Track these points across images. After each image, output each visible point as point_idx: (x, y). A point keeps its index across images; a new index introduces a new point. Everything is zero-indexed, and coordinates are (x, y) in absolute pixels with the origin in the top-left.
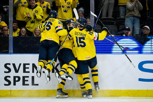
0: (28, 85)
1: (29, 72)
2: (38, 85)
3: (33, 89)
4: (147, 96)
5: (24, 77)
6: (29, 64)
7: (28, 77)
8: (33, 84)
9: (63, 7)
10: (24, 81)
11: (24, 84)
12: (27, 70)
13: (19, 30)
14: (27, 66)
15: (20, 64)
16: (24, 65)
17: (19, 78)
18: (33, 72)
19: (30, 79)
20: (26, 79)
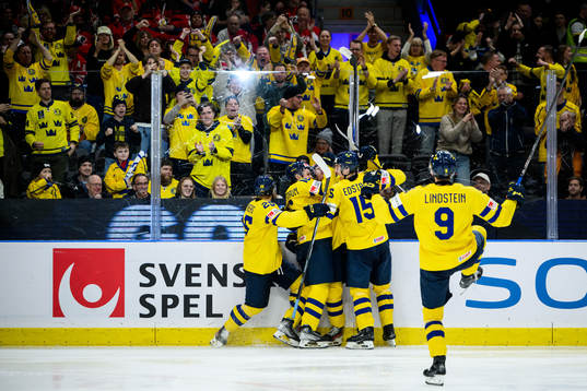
0: (197, 316)
1: (199, 285)
2: (221, 316)
3: (210, 327)
4: (486, 344)
5: (187, 298)
6: (199, 266)
7: (198, 296)
8: (210, 314)
9: (287, 126)
10: (187, 306)
11: (187, 314)
12: (194, 280)
13: (175, 183)
14: (194, 270)
15: (178, 266)
16: (189, 267)
17: (176, 299)
18: (210, 284)
19: (202, 303)
20: (192, 301)
